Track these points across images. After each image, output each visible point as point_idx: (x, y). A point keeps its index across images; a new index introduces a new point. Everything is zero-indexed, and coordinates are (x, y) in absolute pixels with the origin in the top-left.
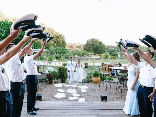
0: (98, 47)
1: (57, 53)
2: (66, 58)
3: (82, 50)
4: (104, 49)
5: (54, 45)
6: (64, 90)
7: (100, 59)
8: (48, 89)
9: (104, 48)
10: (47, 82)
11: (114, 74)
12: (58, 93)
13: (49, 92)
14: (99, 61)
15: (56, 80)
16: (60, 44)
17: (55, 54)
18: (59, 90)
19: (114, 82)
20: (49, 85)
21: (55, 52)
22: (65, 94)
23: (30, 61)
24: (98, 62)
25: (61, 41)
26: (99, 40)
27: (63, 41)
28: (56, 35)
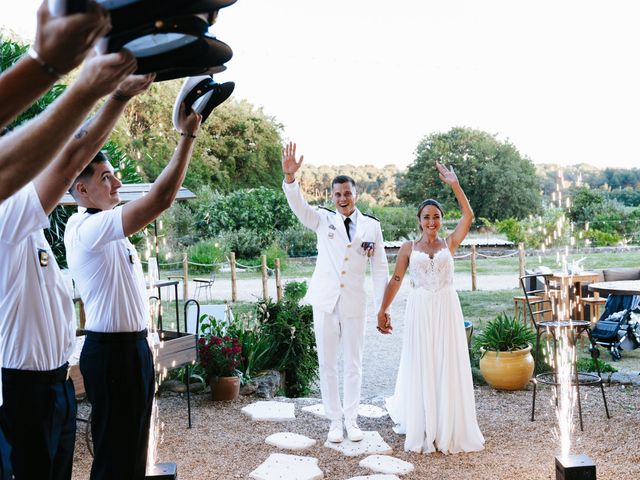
0: (491, 180)
1: (238, 228)
2: (297, 255)
3: (392, 205)
4: (528, 191)
5: (219, 177)
6: (305, 434)
7: (506, 250)
8: (206, 432)
9: (529, 185)
10: (195, 392)
11: (615, 338)
12: (274, 456)
13: (217, 448)
14: (504, 263)
15: (253, 376)
16: (255, 170)
17: (229, 234)
18: (277, 439)
19: (620, 384)
20: (210, 412)
21: (225, 218)
22: (315, 460)
23: (103, 242)
24: (501, 267)
25: (261, 156)
26: (497, 139)
27: (268, 150)
28: (224, 119)
